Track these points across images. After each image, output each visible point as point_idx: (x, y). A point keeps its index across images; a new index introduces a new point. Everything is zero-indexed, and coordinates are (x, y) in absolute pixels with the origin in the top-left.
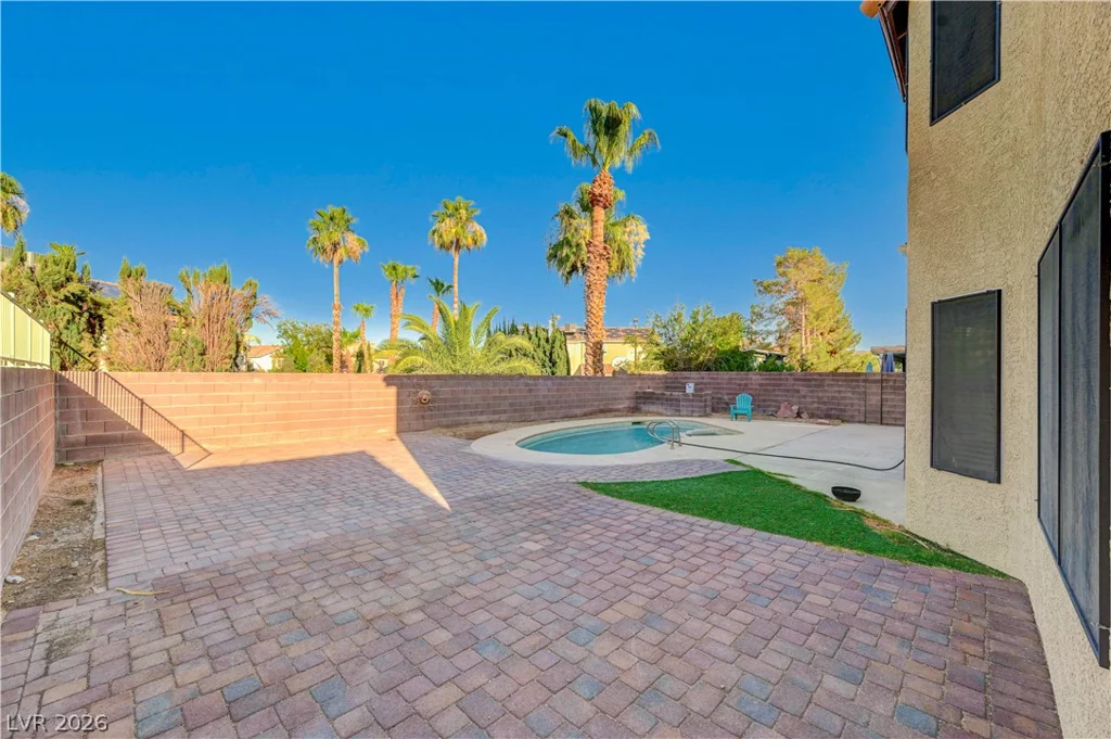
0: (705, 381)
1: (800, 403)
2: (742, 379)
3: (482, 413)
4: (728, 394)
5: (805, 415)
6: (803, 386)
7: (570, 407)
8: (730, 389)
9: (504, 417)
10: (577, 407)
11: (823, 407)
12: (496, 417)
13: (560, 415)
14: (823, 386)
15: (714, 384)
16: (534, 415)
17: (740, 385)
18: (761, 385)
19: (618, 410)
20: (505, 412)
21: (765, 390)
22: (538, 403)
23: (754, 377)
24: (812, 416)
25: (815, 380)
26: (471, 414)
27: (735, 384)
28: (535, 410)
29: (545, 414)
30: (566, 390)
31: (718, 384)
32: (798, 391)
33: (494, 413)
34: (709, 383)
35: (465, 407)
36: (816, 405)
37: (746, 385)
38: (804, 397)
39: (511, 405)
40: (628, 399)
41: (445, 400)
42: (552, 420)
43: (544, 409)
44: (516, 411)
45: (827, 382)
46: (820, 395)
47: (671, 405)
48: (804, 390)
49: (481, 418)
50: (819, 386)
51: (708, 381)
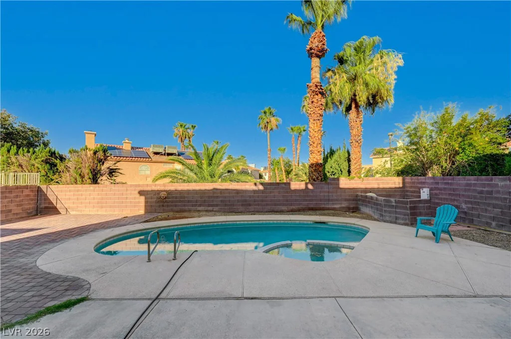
0: (440, 186)
2: (484, 185)
3: (200, 206)
4: (466, 202)
7: (275, 205)
8: (468, 197)
9: (216, 209)
10: (284, 205)
12: (210, 208)
13: (265, 210)
15: (450, 189)
16: (241, 208)
17: (481, 192)
19: (334, 209)
20: (217, 205)
22: (246, 201)
23: (501, 184)
26: (193, 206)
27: (475, 191)
28: (242, 205)
29: (252, 208)
30: (271, 192)
31: (454, 190)
33: (209, 206)
34: (445, 189)
35: (189, 201)
37: (491, 193)
39: (222, 201)
40: (346, 200)
41: (176, 198)
42: (254, 213)
43: (250, 205)
44: (226, 205)
47: (377, 209)
49: (200, 208)
51: (443, 186)
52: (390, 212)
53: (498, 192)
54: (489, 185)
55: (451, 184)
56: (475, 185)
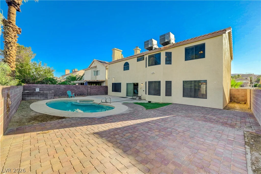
0: (44, 87)
1: (74, 92)
2: (58, 87)
5: (76, 95)
6: (75, 88)
11: (80, 93)
14: (80, 88)
15: (48, 88)
17: (58, 88)
18: (64, 88)
21: (65, 90)
23: (62, 86)
24: (77, 95)
25: (78, 87)
32: (74, 90)
34: (46, 88)
36: (78, 93)
38: (76, 91)
45: (80, 87)
46: (79, 90)
48: (75, 89)
50: (79, 88)
51: (45, 87)
52: (50, 96)
53: (62, 88)
54: (60, 87)
55: (49, 87)
56: (56, 87)
